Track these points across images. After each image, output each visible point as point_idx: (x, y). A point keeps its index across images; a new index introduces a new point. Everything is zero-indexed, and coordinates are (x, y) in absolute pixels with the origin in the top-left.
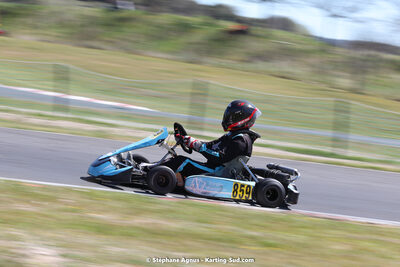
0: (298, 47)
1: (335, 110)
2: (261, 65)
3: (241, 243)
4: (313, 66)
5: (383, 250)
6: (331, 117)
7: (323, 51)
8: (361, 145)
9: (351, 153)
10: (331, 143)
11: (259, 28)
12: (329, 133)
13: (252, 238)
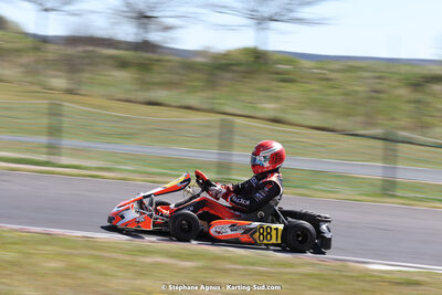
0: (8, 45)
1: (50, 114)
5: (103, 266)
6: (45, 121)
7: (36, 49)
8: (76, 151)
9: (65, 160)
10: (45, 150)
12: (44, 139)
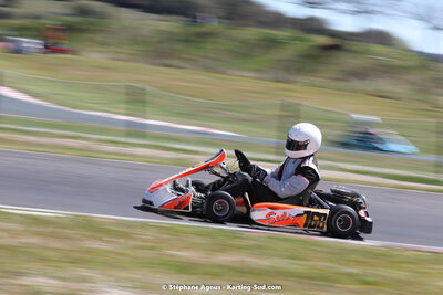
0: (398, 62)
1: (438, 133)
2: (357, 84)
3: (338, 282)
4: (413, 84)
6: (433, 140)
7: (423, 67)
10: (434, 169)
11: (355, 43)
12: (432, 158)
13: (349, 275)
